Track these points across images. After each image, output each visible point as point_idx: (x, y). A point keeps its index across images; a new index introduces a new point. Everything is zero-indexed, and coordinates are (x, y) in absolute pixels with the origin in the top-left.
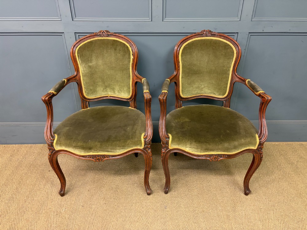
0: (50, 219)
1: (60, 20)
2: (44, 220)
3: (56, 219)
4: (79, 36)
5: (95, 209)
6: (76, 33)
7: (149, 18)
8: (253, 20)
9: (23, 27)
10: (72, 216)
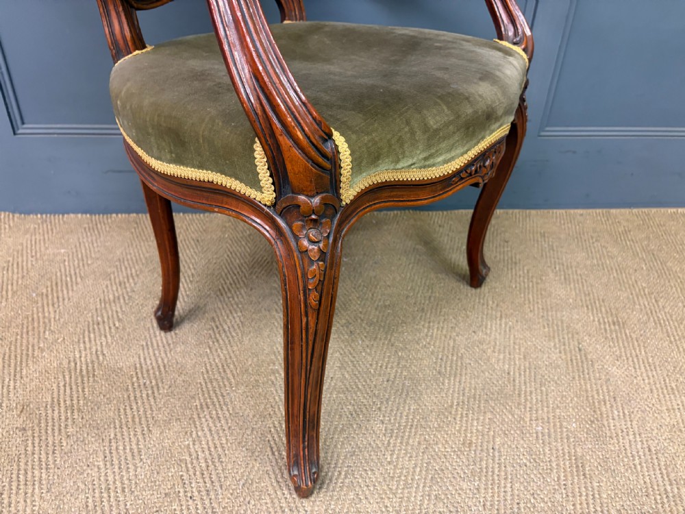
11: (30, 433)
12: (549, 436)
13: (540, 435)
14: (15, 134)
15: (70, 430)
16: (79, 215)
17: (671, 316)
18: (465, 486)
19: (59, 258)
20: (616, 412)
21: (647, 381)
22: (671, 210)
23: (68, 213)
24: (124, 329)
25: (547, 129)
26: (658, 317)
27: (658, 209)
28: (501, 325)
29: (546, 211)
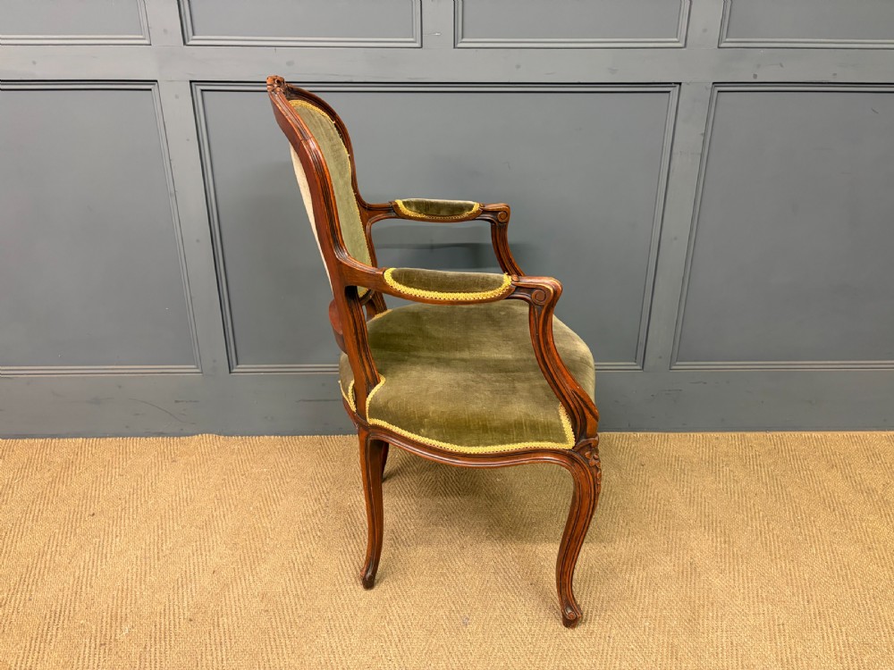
0: (76, 658)
1: (147, 42)
2: (58, 663)
3: (97, 658)
4: (205, 93)
5: (231, 628)
6: (193, 84)
7: (413, 37)
8: (722, 45)
9: (34, 63)
10: (153, 650)
11: (272, 613)
12: (654, 629)
13: (647, 629)
14: (230, 372)
15: (300, 612)
16: (272, 437)
17: (778, 537)
18: (585, 662)
19: (263, 477)
20: (711, 614)
21: (742, 591)
22: (805, 434)
23: (263, 435)
24: (325, 538)
25: (678, 363)
26: (766, 538)
27: (792, 433)
28: (627, 541)
29: (684, 434)
